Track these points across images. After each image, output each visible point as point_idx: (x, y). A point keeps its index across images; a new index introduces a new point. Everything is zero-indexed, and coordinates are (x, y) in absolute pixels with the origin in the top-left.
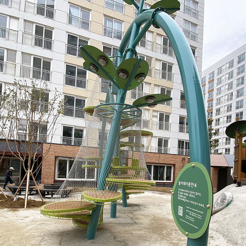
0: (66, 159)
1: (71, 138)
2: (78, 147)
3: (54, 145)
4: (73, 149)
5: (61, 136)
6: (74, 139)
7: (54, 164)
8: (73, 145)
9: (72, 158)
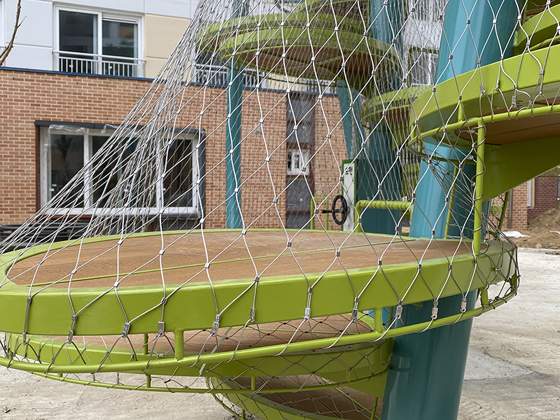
0: (79, 131)
1: (92, 58)
2: (122, 82)
3: (30, 76)
4: (103, 91)
5: (53, 47)
6: (104, 59)
7: (32, 153)
8: (100, 73)
9: (100, 126)
